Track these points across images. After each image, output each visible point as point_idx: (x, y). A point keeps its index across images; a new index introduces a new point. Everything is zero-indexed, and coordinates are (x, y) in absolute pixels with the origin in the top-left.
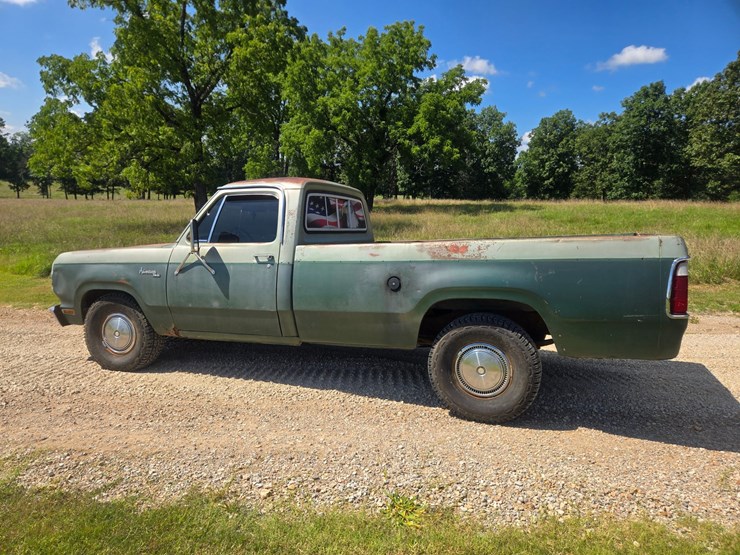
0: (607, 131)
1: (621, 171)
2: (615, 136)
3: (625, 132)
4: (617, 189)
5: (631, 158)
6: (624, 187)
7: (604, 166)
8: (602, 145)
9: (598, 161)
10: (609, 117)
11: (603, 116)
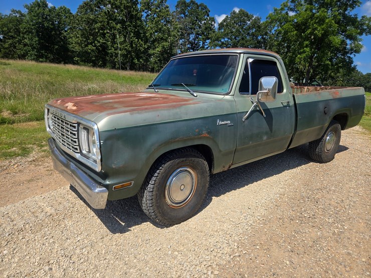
0: (18, 21)
1: (31, 45)
2: (24, 25)
3: (31, 23)
4: (31, 55)
5: (37, 39)
6: (35, 55)
7: (20, 42)
8: (16, 28)
9: (15, 38)
10: (17, 12)
11: (13, 11)
